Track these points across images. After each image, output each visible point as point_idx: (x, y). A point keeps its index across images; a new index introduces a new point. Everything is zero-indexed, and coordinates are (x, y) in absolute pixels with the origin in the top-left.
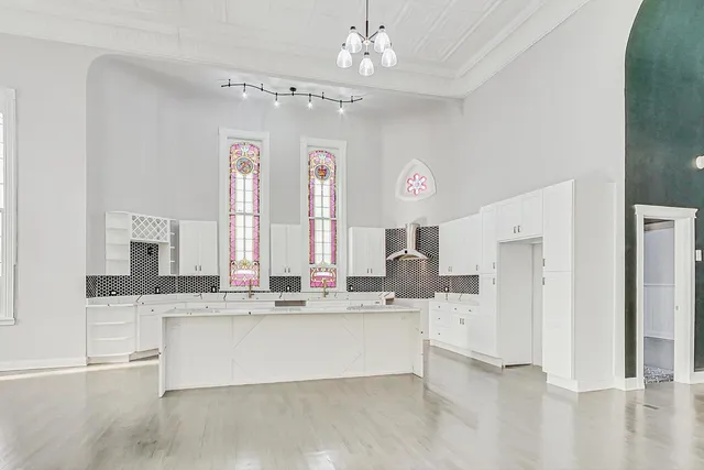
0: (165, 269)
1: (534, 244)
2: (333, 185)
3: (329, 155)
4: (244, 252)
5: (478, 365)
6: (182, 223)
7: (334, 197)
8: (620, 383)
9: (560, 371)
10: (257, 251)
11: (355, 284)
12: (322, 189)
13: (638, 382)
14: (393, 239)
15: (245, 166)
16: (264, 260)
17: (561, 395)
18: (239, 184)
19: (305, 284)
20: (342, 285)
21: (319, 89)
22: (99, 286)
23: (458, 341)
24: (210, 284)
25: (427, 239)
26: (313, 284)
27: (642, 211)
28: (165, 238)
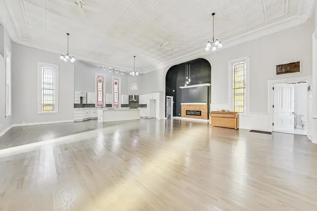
0: (84, 102)
1: (155, 100)
2: (118, 86)
3: (117, 79)
4: (100, 99)
5: (146, 118)
6: (88, 93)
7: (118, 88)
8: (165, 118)
9: (158, 117)
10: (103, 99)
11: (123, 106)
12: (116, 86)
13: (167, 118)
14: (130, 97)
15: (100, 81)
16: (104, 100)
17: (158, 120)
18: (99, 85)
19: (113, 105)
20: (120, 106)
21: (118, 70)
22: (76, 106)
23: (144, 115)
24: (93, 106)
25: (137, 97)
26: (114, 106)
27: (167, 97)
28: (84, 96)
